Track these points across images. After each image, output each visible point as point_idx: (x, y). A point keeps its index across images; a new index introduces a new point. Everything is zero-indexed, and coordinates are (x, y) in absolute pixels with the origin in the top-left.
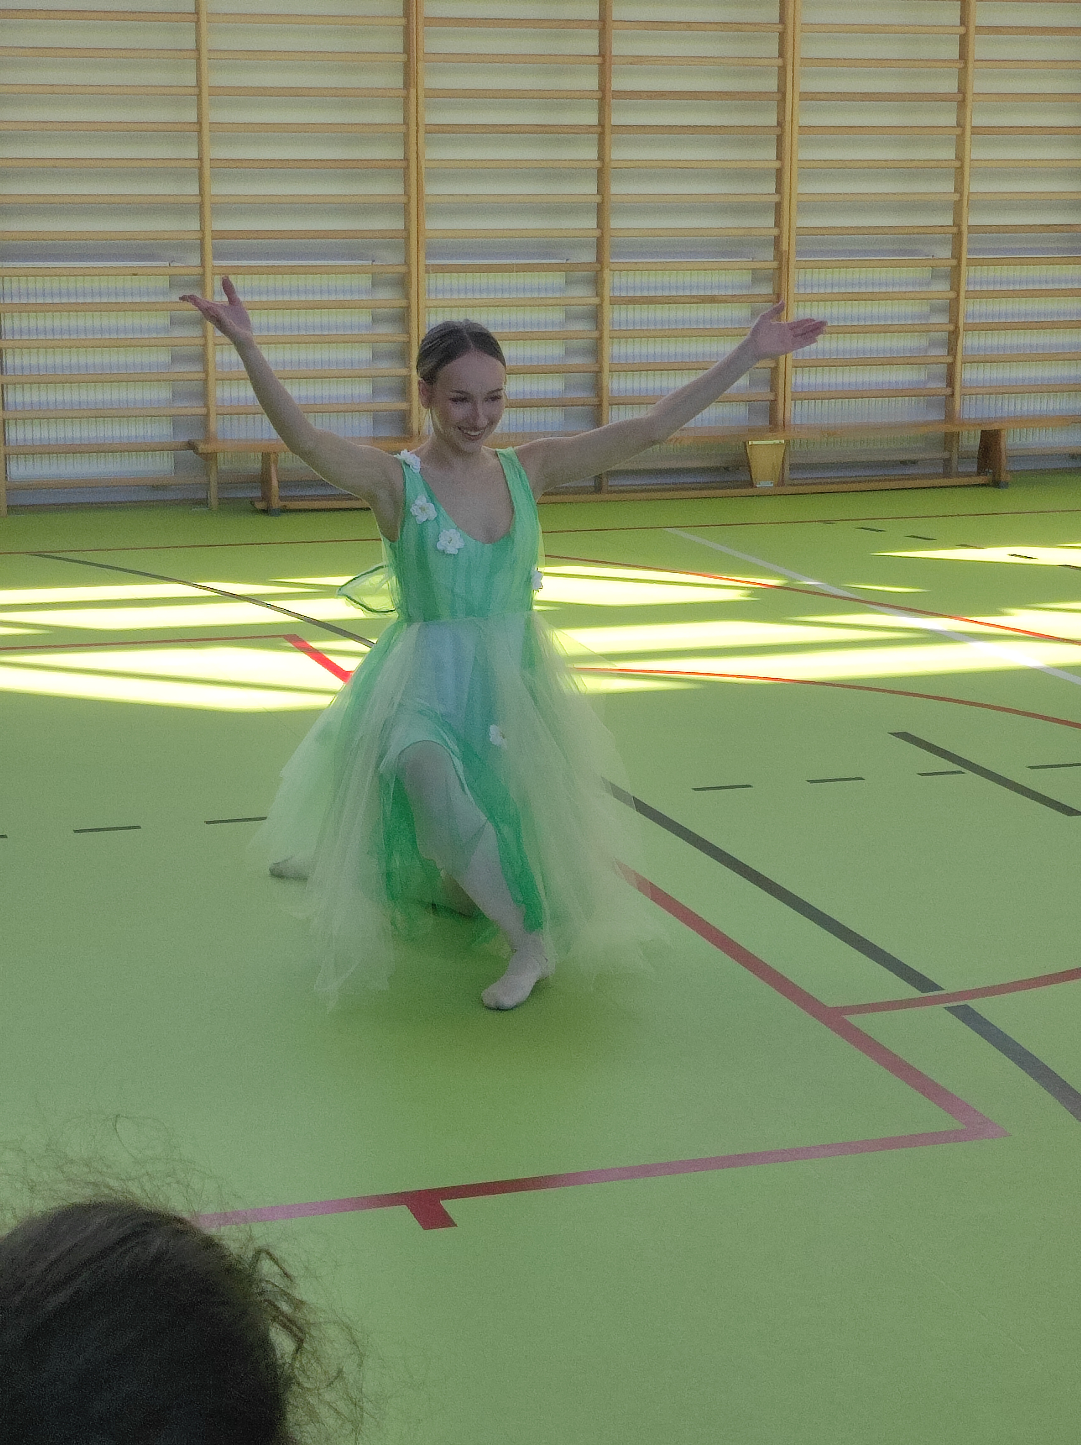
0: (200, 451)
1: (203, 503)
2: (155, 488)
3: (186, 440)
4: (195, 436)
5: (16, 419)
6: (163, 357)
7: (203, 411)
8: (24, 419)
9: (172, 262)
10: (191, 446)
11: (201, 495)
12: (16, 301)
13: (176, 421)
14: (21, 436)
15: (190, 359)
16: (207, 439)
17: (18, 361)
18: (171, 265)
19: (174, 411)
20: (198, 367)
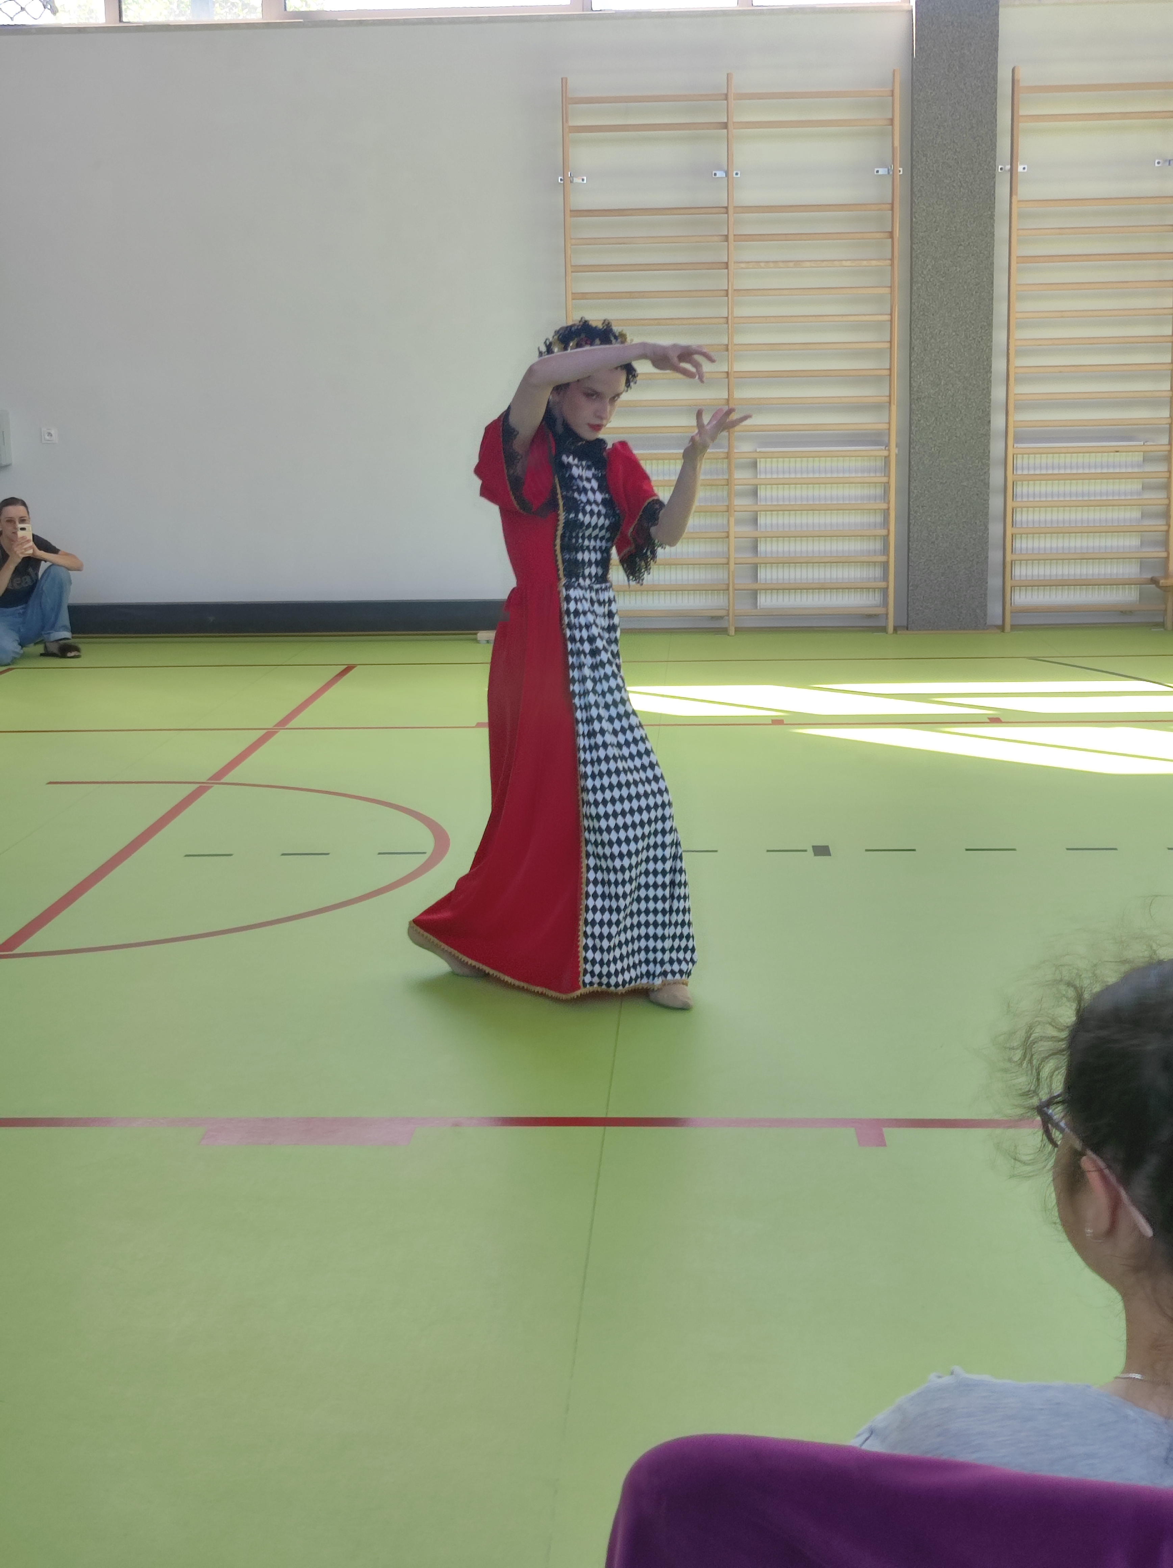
0: (1161, 585)
1: (1162, 625)
2: (1123, 613)
3: (1149, 576)
4: (1157, 575)
5: (1021, 560)
6: (1136, 514)
7: (1164, 555)
8: (1027, 560)
9: (1146, 442)
10: (1154, 581)
11: (1161, 620)
12: (1025, 472)
13: (1143, 563)
14: (1024, 573)
15: (1156, 516)
16: (1167, 576)
17: (1025, 518)
18: (1146, 444)
19: (1142, 555)
20: (1163, 522)
